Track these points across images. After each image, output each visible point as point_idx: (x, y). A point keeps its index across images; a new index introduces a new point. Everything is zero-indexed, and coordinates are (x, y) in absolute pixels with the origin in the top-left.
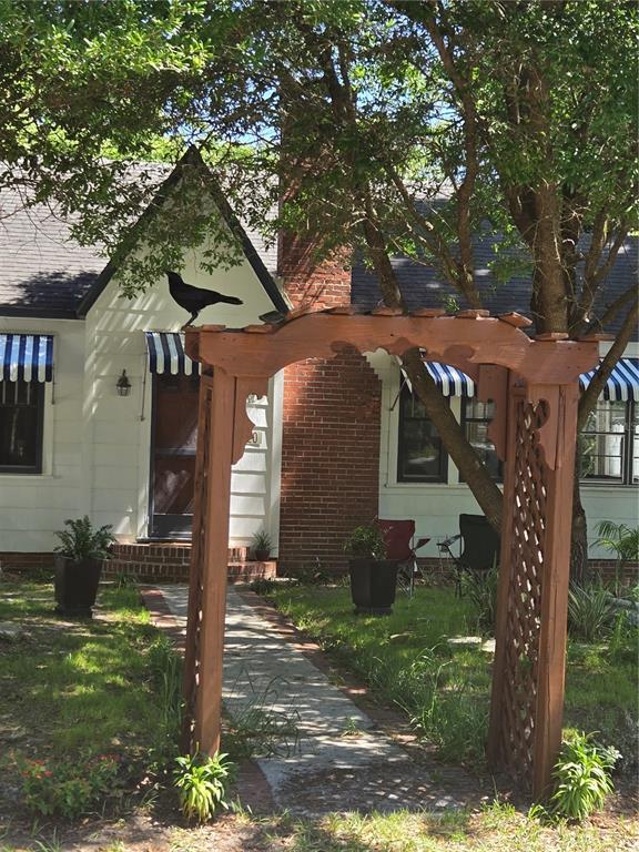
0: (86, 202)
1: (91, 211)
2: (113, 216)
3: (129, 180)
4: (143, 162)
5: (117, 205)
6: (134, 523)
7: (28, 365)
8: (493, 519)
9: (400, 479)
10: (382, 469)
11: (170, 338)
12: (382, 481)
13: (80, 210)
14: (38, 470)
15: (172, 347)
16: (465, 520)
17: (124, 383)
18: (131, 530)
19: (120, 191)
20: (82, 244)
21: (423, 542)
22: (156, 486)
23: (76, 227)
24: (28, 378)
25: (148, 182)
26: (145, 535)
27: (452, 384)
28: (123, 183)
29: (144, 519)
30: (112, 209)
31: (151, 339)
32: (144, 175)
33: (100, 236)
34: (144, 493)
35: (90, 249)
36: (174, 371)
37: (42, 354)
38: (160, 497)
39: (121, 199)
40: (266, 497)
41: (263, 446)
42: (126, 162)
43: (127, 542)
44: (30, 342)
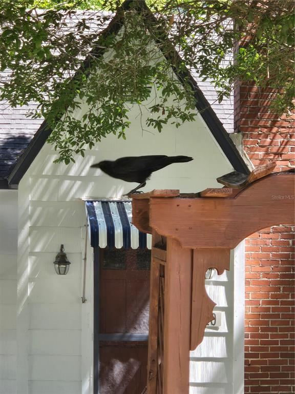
0: (19, 58)
1: (23, 67)
2: (48, 72)
3: (63, 32)
4: (79, 11)
5: (51, 59)
13: (11, 66)
17: (62, 260)
19: (55, 44)
20: (14, 104)
23: (6, 85)
25: (86, 32)
28: (59, 34)
30: (46, 63)
31: (91, 209)
32: (82, 25)
33: (34, 95)
35: (22, 109)
39: (56, 53)
40: (228, 387)
42: (62, 12)
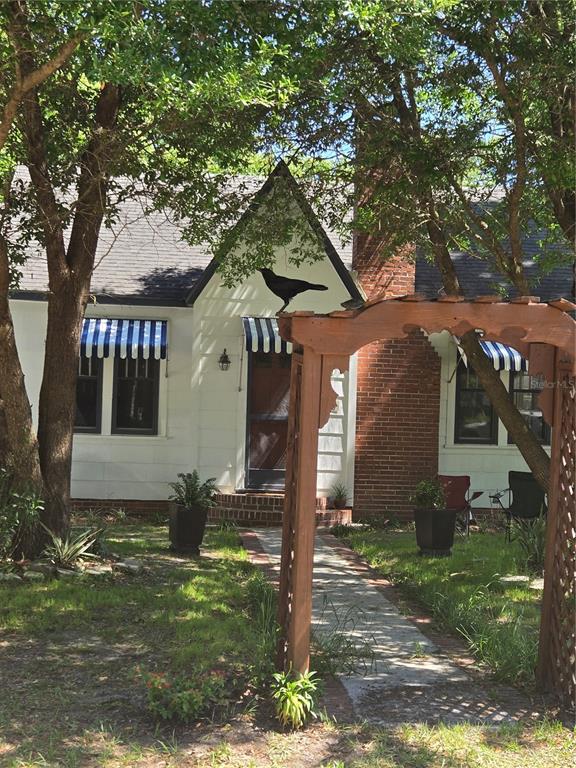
0: (195, 209)
1: (198, 216)
2: (217, 219)
3: (229, 191)
4: (240, 176)
5: (220, 212)
6: (233, 476)
7: (146, 345)
8: (540, 476)
9: (457, 441)
10: (441, 432)
11: (263, 322)
12: (441, 442)
13: (189, 216)
14: (154, 432)
15: (265, 329)
16: (514, 476)
17: (225, 359)
18: (231, 482)
19: (222, 200)
20: (191, 244)
21: (477, 495)
22: (251, 446)
23: (186, 230)
24: (146, 356)
25: (245, 192)
26: (242, 486)
27: (502, 360)
28: (226, 192)
29: (241, 474)
30: (215, 214)
31: (247, 323)
32: (242, 186)
33: (207, 238)
34: (241, 451)
35: (197, 248)
36: (266, 350)
37: (158, 336)
38: (255, 455)
39: (223, 207)
41: (341, 412)
42: (227, 176)
43: (227, 492)
44: (148, 325)
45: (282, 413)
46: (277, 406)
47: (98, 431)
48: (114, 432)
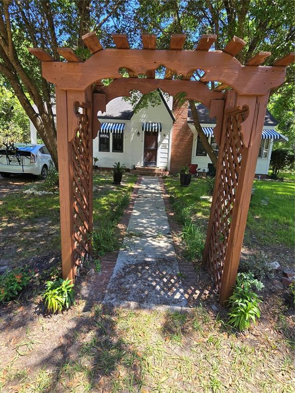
6: (141, 163)
7: (118, 129)
8: (215, 166)
9: (197, 155)
10: (193, 153)
11: (148, 124)
12: (192, 156)
14: (122, 152)
16: (209, 164)
17: (139, 133)
18: (140, 165)
21: (199, 169)
22: (145, 156)
24: (118, 132)
26: (143, 165)
27: (209, 134)
29: (142, 162)
31: (144, 124)
34: (143, 157)
36: (150, 131)
37: (122, 127)
38: (146, 158)
40: (168, 158)
41: (167, 147)
43: (139, 167)
44: (120, 124)
45: (153, 147)
46: (151, 146)
47: (109, 151)
48: (113, 152)
